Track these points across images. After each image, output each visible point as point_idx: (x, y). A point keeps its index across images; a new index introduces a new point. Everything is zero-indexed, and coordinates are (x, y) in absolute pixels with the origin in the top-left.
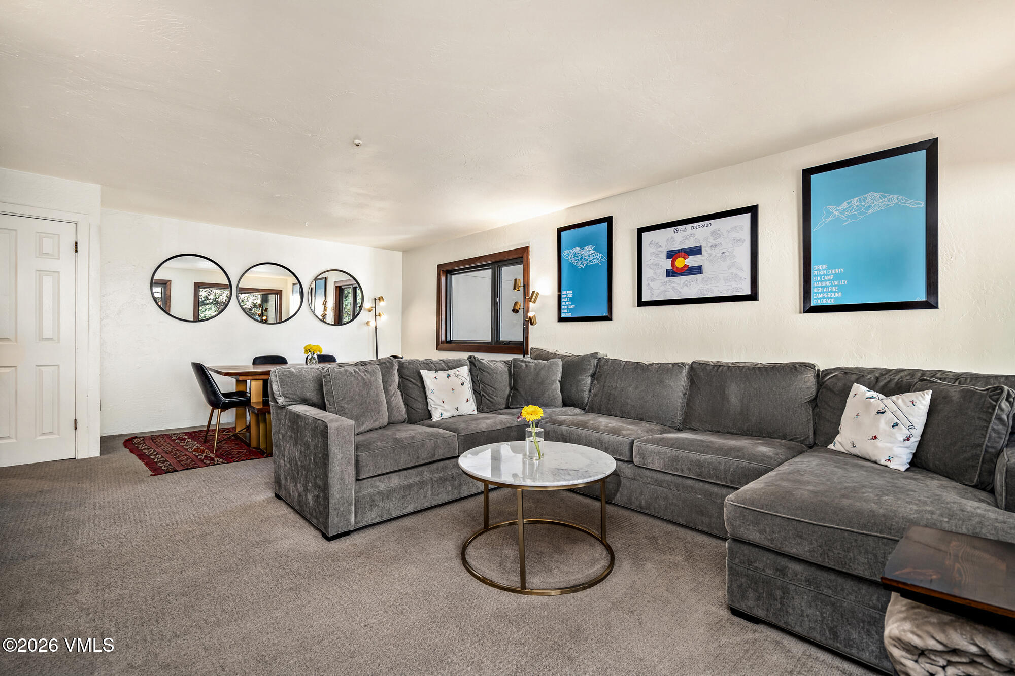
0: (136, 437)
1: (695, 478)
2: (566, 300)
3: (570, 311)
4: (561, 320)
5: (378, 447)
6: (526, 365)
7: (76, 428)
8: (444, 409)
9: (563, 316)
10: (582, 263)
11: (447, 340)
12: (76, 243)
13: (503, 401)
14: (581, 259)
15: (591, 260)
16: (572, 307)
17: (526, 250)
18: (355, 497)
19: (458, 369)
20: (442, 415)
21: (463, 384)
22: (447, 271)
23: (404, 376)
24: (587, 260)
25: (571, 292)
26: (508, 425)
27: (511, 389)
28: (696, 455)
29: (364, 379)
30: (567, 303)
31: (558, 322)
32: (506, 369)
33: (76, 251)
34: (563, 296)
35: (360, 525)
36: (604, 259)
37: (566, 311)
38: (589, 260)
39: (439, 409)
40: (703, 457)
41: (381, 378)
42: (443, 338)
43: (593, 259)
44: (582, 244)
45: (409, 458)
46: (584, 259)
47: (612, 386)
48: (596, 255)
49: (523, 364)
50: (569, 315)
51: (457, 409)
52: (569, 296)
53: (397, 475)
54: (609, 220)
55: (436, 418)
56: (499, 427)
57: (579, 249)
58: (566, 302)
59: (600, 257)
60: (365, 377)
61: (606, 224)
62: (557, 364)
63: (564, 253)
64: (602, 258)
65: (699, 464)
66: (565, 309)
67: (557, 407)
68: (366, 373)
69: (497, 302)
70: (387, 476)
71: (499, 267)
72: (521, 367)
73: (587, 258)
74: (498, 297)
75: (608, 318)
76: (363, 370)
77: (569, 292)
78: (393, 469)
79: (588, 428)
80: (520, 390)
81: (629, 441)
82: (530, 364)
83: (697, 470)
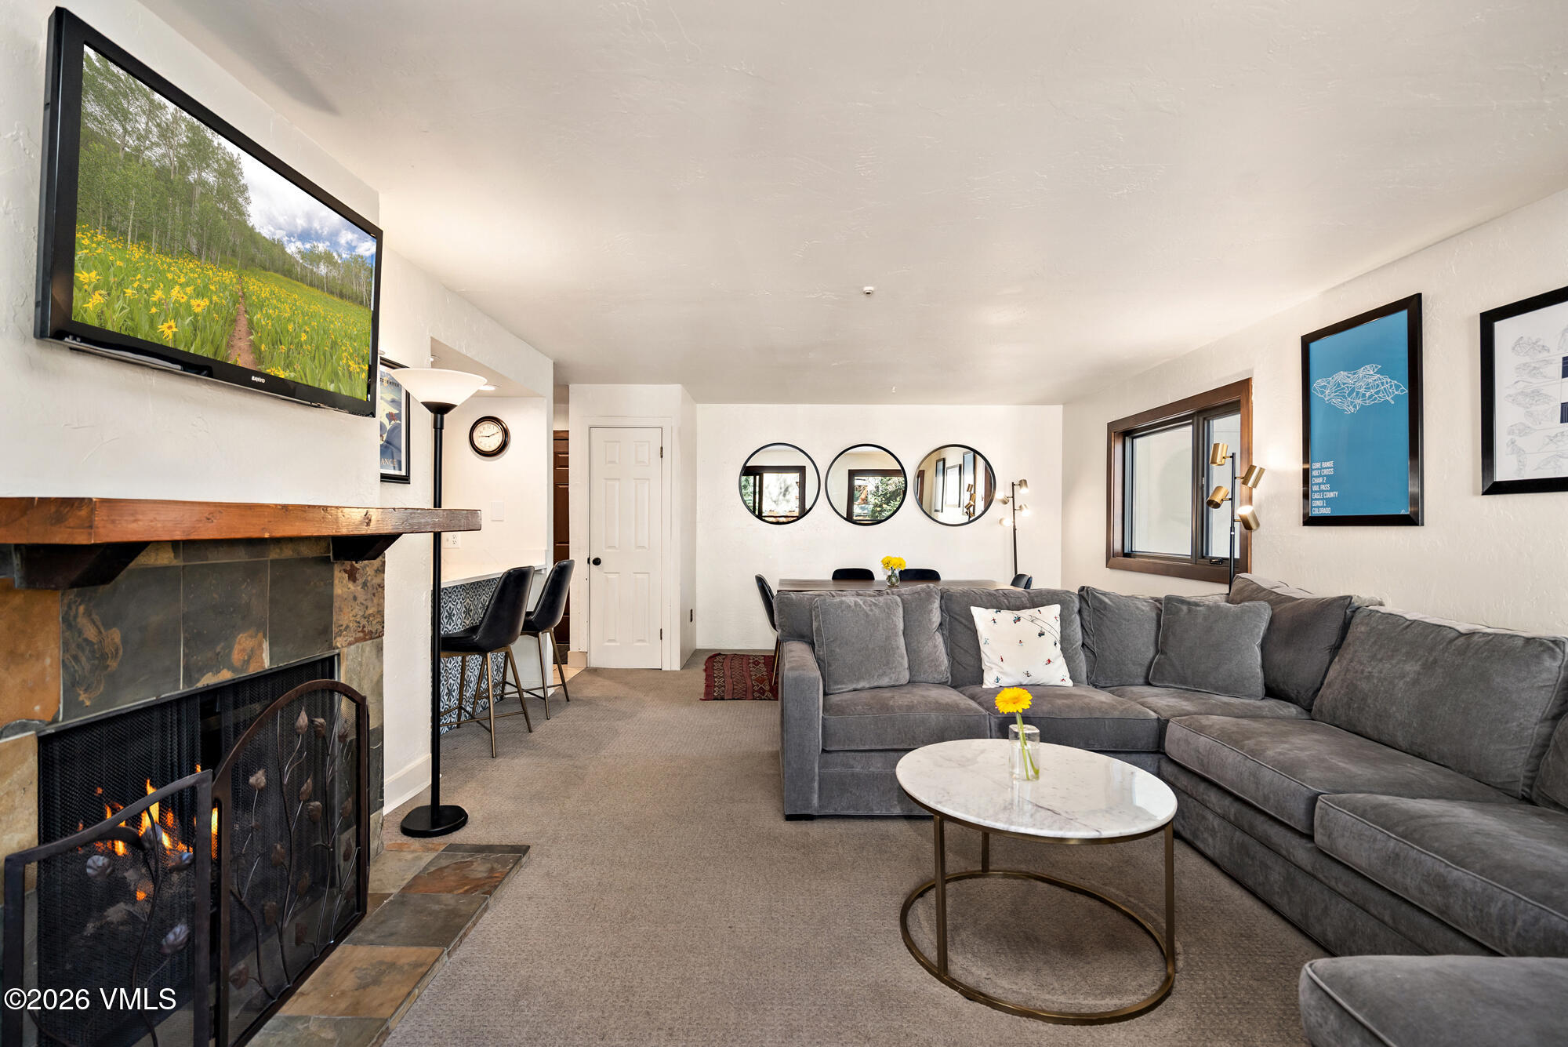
0: (719, 654)
1: (1436, 914)
2: (1320, 480)
3: (1329, 502)
4: (1310, 521)
5: (856, 713)
6: (1190, 611)
7: (661, 638)
8: (1001, 670)
9: (1315, 512)
10: (1352, 402)
11: (1126, 551)
12: (662, 448)
13: (1141, 671)
14: (1350, 394)
15: (1372, 395)
16: (1332, 495)
17: (1244, 386)
18: (819, 772)
19: (1039, 608)
20: (998, 680)
21: (1041, 634)
22: (1125, 432)
23: (951, 614)
24: (1364, 395)
25: (1329, 464)
26: (1098, 715)
27: (1157, 652)
28: (1438, 862)
29: (867, 615)
30: (1323, 487)
31: (1304, 525)
32: (1154, 615)
33: (662, 457)
34: (1315, 473)
35: (827, 811)
36: (1402, 391)
37: (1319, 503)
38: (1368, 394)
39: (994, 670)
40: (1456, 874)
41: (901, 615)
42: (1118, 546)
43: (1377, 393)
44: (1353, 365)
45: (900, 736)
46: (1358, 393)
47: (1362, 672)
48: (1383, 384)
49: (1185, 608)
50: (1326, 511)
51: (1028, 674)
52: (1326, 472)
53: (881, 756)
54: (1413, 305)
55: (989, 684)
56: (1075, 715)
57: (1346, 373)
58: (1319, 484)
59: (1391, 386)
60: (870, 613)
61: (1403, 315)
62: (1258, 614)
63: (1316, 384)
64: (1396, 390)
65: (1442, 885)
66: (1318, 499)
67: (1249, 696)
68: (873, 608)
69: (1203, 485)
70: (867, 754)
71: (1207, 420)
72: (1178, 612)
73: (1362, 391)
74: (1203, 476)
75: (1411, 520)
76: (869, 602)
77: (1325, 465)
78: (873, 747)
79: (1242, 748)
80: (1171, 654)
81: (1308, 794)
82: (1198, 608)
83: (1438, 899)
